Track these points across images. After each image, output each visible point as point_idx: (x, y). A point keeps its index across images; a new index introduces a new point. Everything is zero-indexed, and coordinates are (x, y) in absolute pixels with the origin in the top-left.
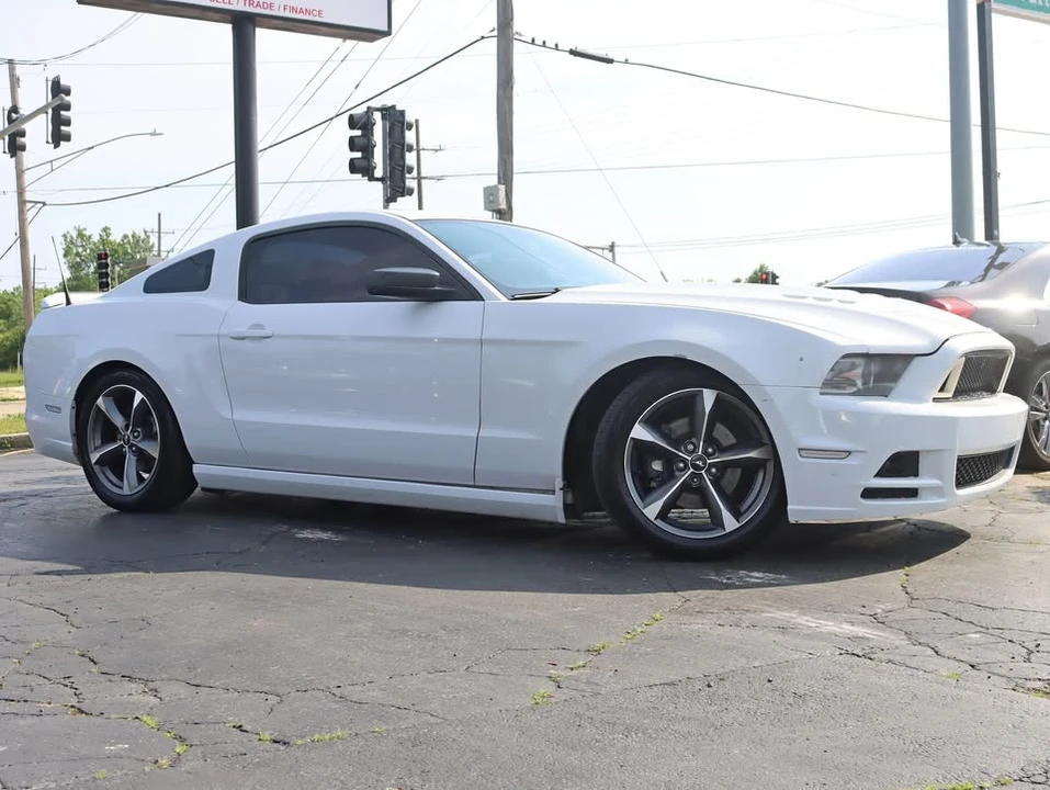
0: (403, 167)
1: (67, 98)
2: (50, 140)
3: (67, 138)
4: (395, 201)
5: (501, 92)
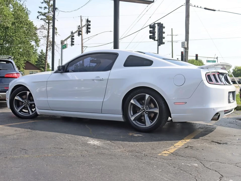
0: (162, 37)
1: (89, 23)
2: (86, 32)
3: (90, 32)
4: (160, 45)
5: (186, 18)
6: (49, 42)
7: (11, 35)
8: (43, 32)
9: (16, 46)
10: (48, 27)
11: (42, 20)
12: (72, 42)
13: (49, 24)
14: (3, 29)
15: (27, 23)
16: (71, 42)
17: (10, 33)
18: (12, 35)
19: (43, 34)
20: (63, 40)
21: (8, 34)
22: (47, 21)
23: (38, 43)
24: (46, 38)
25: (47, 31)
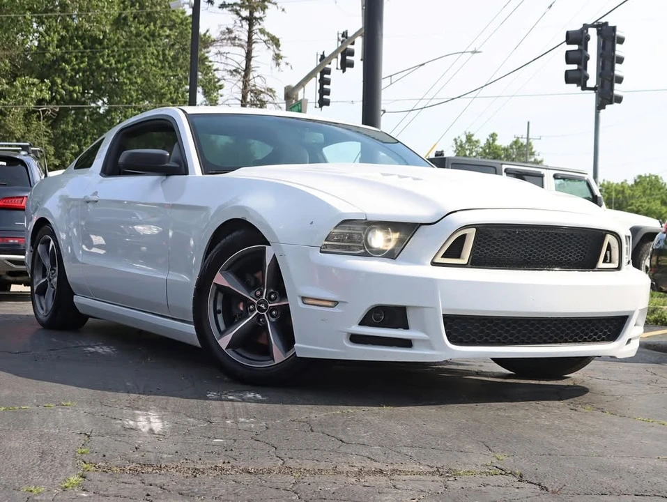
0: (613, 77)
6: (252, 91)
7: (111, 65)
8: (228, 55)
9: (128, 108)
10: (247, 34)
11: (225, 10)
12: (323, 92)
13: (251, 25)
14: (82, 44)
15: (173, 21)
16: (318, 95)
17: (106, 59)
18: (114, 65)
19: (229, 61)
20: (294, 84)
21: (101, 62)
22: (245, 13)
23: (215, 94)
24: (239, 77)
25: (243, 52)
